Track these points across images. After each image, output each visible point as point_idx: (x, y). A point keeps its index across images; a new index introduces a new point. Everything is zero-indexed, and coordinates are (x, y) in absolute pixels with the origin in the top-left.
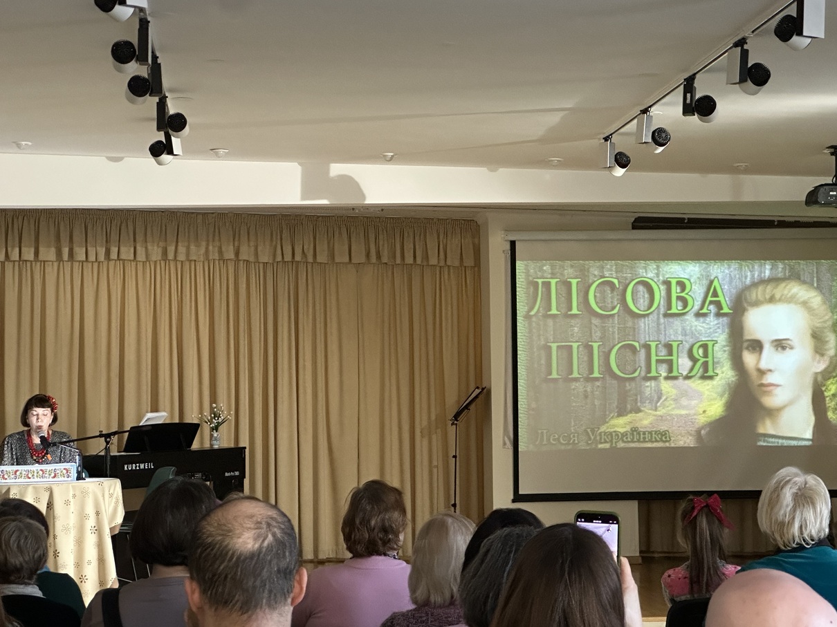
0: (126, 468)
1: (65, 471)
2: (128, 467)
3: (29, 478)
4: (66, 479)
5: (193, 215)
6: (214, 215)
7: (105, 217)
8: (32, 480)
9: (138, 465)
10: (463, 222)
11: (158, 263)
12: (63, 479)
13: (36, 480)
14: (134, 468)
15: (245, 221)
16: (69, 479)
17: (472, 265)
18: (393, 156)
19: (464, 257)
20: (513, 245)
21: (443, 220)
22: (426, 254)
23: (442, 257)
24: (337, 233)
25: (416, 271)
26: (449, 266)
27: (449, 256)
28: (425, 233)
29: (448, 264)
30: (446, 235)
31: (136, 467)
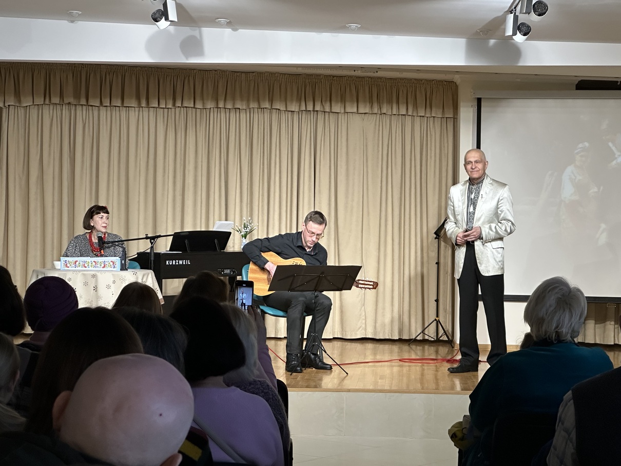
0: (167, 263)
1: (111, 263)
2: (169, 263)
3: (86, 267)
4: (112, 269)
5: (238, 74)
6: (254, 74)
7: (173, 75)
8: (87, 269)
9: (177, 261)
10: (445, 83)
11: (212, 109)
12: (109, 269)
13: (90, 268)
14: (174, 263)
15: (278, 78)
16: (115, 269)
17: (452, 116)
18: (357, 26)
19: (445, 110)
20: (479, 101)
21: (429, 81)
22: (416, 107)
23: (428, 109)
24: (348, 90)
25: (409, 119)
26: (434, 117)
27: (434, 109)
28: (416, 91)
29: (433, 115)
30: (432, 93)
31: (176, 262)
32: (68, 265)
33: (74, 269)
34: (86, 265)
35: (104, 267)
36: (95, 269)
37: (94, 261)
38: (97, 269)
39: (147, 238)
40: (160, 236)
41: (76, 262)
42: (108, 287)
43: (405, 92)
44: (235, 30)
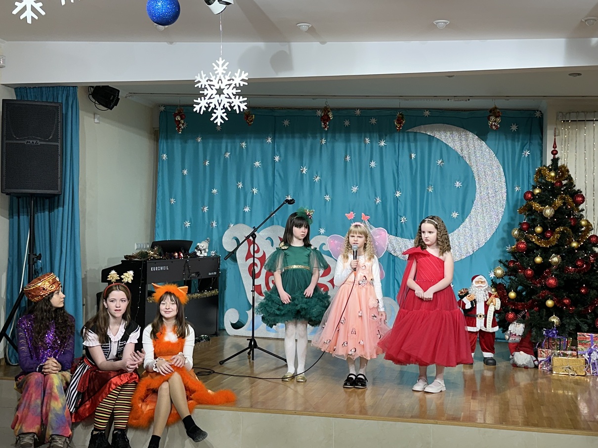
18: (446, 23)
44: (323, 43)
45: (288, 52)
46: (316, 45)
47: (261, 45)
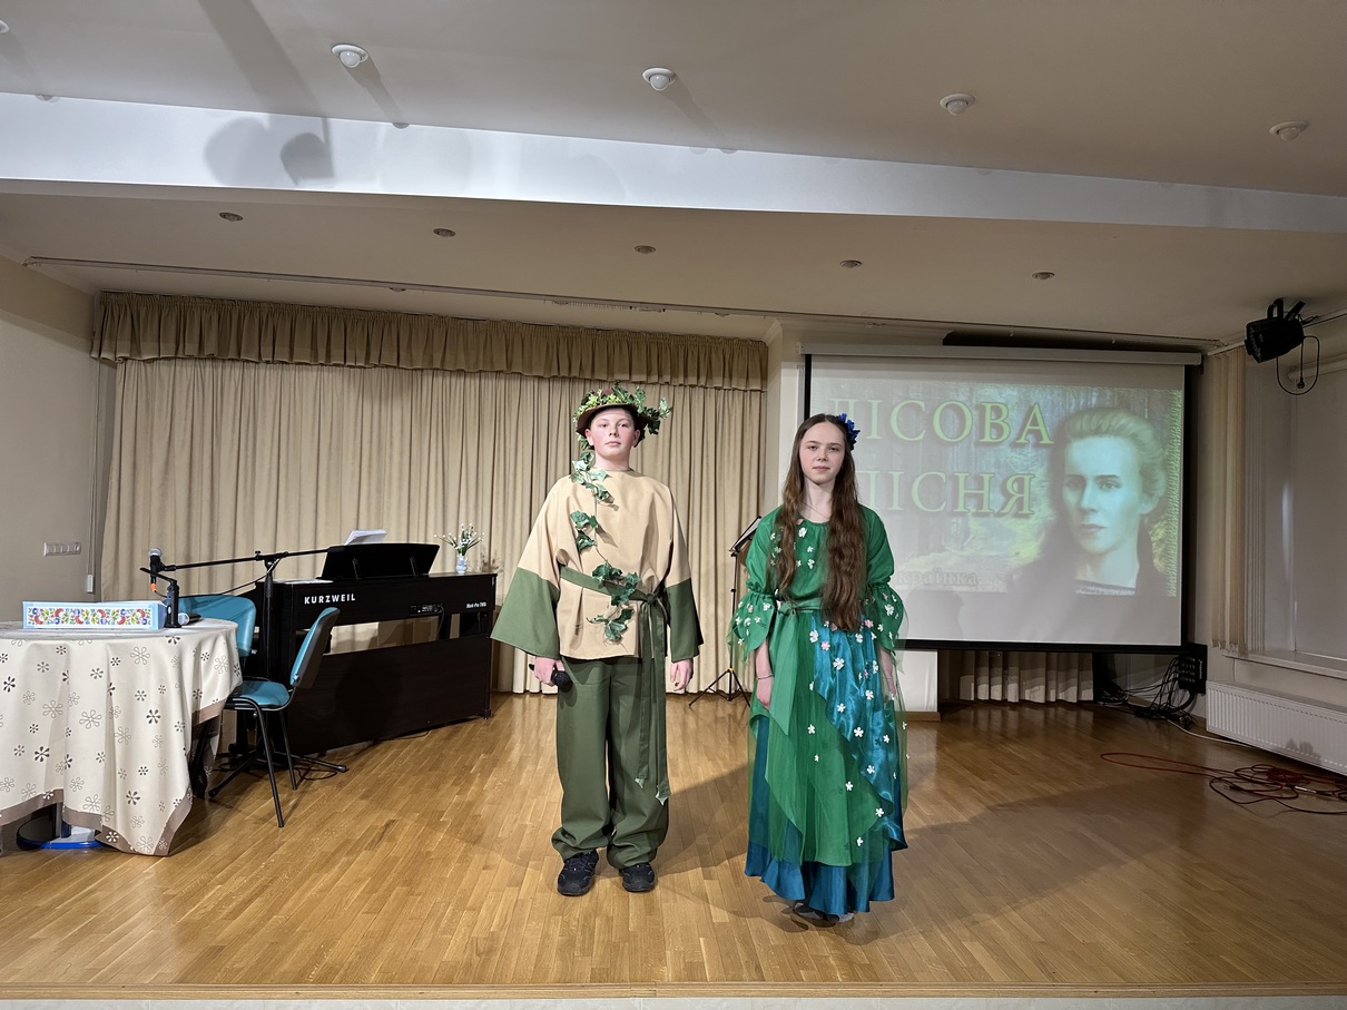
0: (307, 601)
1: (139, 614)
2: (310, 600)
3: (80, 622)
4: (141, 626)
8: (84, 626)
9: (328, 597)
11: (425, 371)
12: (134, 626)
13: (92, 625)
14: (321, 601)
16: (147, 626)
17: (759, 388)
19: (750, 379)
20: (808, 360)
21: (729, 340)
22: (709, 376)
23: (727, 379)
24: (617, 349)
25: (699, 393)
26: (734, 389)
27: (734, 379)
28: (710, 353)
29: (734, 386)
30: (732, 356)
31: (325, 599)
32: (41, 619)
33: (54, 626)
34: (81, 619)
35: (122, 622)
36: (101, 626)
37: (100, 611)
38: (107, 626)
39: (259, 558)
40: (285, 555)
41: (59, 611)
42: (96, 674)
43: (696, 355)
44: (400, 125)
45: (323, 140)
46: (385, 127)
47: (262, 117)
